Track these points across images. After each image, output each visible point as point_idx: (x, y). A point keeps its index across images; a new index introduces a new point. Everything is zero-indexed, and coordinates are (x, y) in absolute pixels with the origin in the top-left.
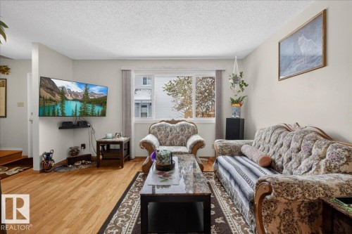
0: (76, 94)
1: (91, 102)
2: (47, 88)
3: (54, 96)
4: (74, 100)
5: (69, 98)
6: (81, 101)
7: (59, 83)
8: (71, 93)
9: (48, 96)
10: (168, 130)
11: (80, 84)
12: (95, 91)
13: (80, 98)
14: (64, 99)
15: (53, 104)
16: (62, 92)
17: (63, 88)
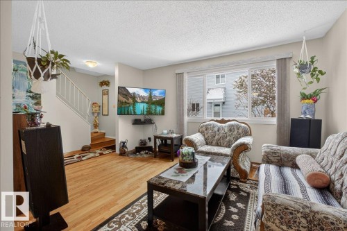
0: (143, 98)
1: (154, 103)
2: (123, 94)
3: (128, 100)
4: (142, 102)
5: (139, 101)
6: (147, 103)
7: (131, 90)
8: (140, 97)
9: (124, 100)
10: (216, 129)
11: (145, 89)
12: (157, 93)
13: (146, 100)
14: (135, 102)
15: (128, 105)
16: (134, 97)
17: (134, 93)
